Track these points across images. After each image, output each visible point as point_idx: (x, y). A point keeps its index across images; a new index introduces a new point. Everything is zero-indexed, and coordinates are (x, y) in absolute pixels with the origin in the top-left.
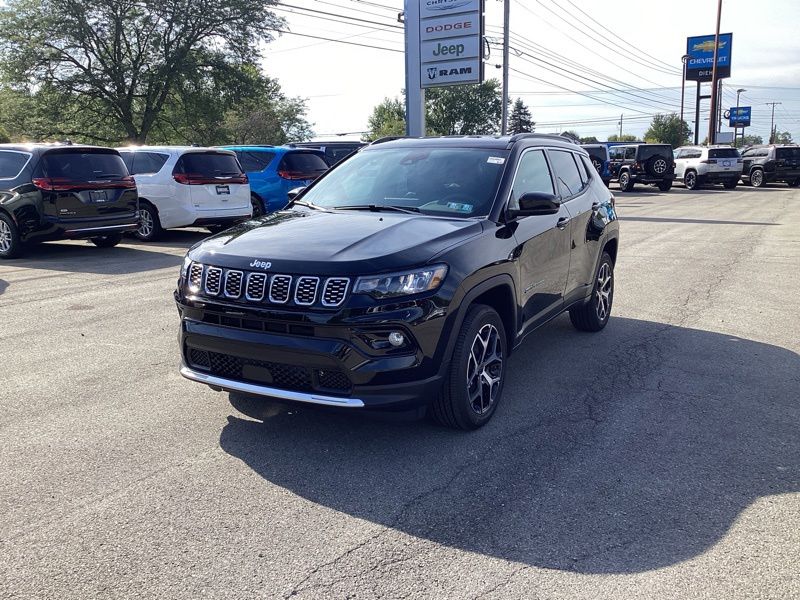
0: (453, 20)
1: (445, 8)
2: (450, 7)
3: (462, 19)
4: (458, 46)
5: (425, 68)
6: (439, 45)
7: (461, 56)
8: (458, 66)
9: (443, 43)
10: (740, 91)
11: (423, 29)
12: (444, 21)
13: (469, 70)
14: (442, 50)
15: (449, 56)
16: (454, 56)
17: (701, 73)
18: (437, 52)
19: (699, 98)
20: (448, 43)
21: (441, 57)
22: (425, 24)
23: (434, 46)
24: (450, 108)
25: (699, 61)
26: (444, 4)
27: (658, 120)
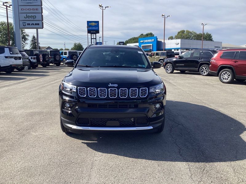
0: (31, 7)
1: (28, 3)
2: (31, 3)
3: (35, 7)
4: (34, 16)
5: (21, 22)
6: (27, 15)
7: (35, 19)
8: (34, 22)
9: (28, 15)
10: (100, 38)
11: (20, 9)
12: (28, 7)
13: (38, 24)
14: (28, 17)
15: (30, 19)
16: (33, 19)
17: (91, 32)
18: (26, 17)
19: (92, 39)
20: (30, 15)
21: (27, 19)
22: (20, 8)
23: (25, 15)
24: (6, 37)
25: (91, 28)
26: (27, 1)
27: (75, 44)
